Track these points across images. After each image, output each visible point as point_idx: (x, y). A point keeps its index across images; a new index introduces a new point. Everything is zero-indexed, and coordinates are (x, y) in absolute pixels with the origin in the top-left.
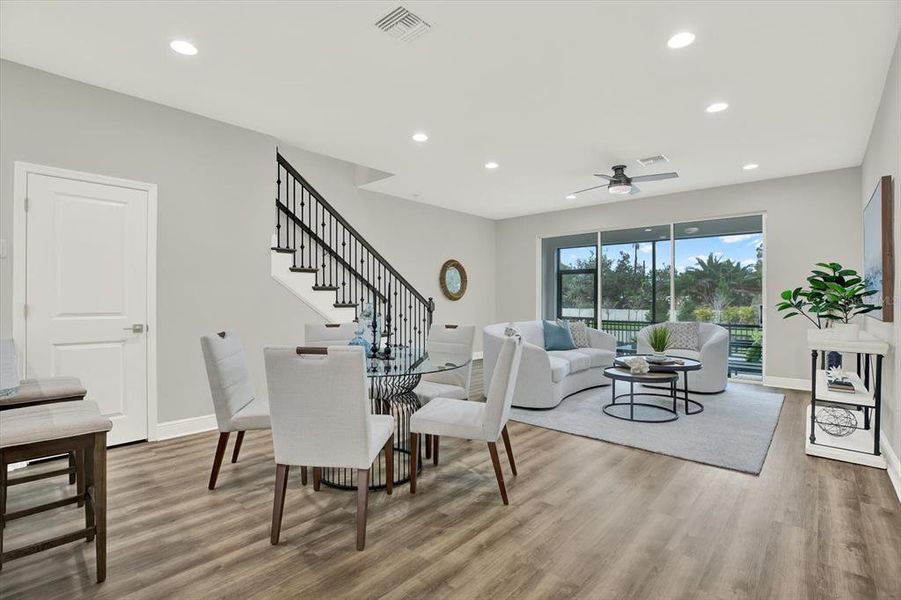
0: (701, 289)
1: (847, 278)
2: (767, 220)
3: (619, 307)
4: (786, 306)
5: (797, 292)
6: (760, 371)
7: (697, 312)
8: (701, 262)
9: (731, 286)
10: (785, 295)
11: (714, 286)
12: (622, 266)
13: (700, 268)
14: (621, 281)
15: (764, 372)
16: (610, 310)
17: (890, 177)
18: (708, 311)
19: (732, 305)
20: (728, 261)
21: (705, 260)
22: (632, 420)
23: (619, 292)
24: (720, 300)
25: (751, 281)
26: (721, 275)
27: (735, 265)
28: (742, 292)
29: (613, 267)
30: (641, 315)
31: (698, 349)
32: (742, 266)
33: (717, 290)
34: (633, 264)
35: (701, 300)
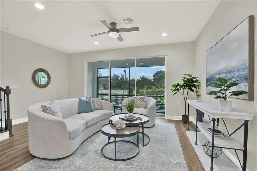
0: (141, 85)
1: (194, 80)
2: (167, 58)
3: (121, 90)
4: (175, 90)
5: (178, 85)
6: (164, 113)
7: (140, 91)
8: (141, 78)
9: (148, 84)
10: (173, 86)
11: (144, 84)
12: (122, 78)
13: (141, 79)
14: (121, 82)
15: (165, 113)
16: (119, 91)
17: (253, 16)
18: (143, 90)
19: (148, 89)
20: (147, 78)
21: (142, 77)
22: (115, 160)
23: (121, 86)
24: (145, 88)
25: (152, 83)
26: (145, 81)
27: (148, 79)
28: (150, 86)
29: (120, 79)
30: (126, 92)
31: (146, 108)
32: (150, 79)
33: (145, 85)
34: (124, 78)
35: (140, 88)
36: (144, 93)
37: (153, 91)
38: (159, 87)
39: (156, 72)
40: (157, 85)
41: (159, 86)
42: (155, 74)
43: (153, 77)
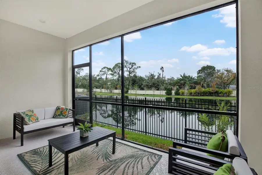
0: (181, 84)
3: (158, 90)
7: (180, 91)
8: (181, 76)
9: (190, 83)
12: (159, 77)
13: (181, 78)
14: (158, 82)
16: (154, 91)
18: (183, 91)
19: (190, 89)
20: (189, 76)
21: (183, 75)
24: (187, 87)
25: (195, 82)
26: (187, 80)
27: (191, 77)
28: (193, 85)
29: (156, 77)
30: (164, 92)
32: (193, 77)
33: (186, 84)
34: (162, 76)
35: (181, 88)
36: (186, 94)
37: (197, 92)
38: (206, 87)
39: (202, 68)
40: (202, 85)
41: (205, 85)
42: (200, 71)
43: (198, 74)
